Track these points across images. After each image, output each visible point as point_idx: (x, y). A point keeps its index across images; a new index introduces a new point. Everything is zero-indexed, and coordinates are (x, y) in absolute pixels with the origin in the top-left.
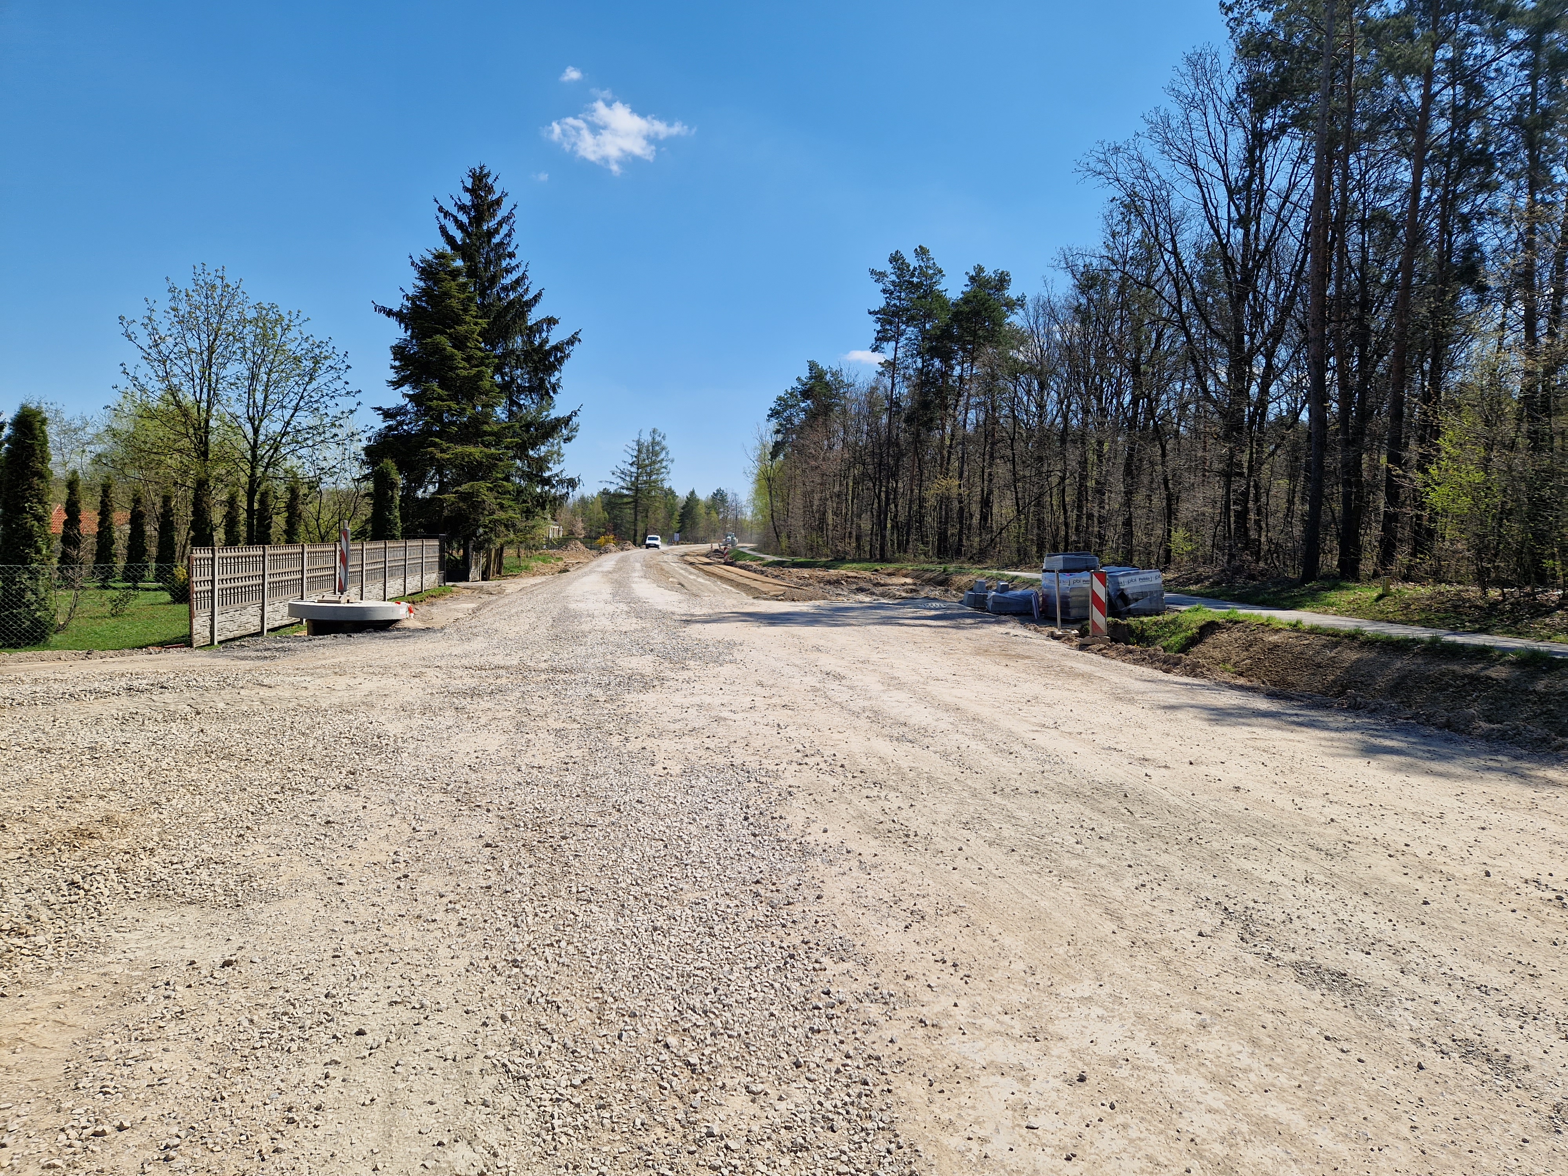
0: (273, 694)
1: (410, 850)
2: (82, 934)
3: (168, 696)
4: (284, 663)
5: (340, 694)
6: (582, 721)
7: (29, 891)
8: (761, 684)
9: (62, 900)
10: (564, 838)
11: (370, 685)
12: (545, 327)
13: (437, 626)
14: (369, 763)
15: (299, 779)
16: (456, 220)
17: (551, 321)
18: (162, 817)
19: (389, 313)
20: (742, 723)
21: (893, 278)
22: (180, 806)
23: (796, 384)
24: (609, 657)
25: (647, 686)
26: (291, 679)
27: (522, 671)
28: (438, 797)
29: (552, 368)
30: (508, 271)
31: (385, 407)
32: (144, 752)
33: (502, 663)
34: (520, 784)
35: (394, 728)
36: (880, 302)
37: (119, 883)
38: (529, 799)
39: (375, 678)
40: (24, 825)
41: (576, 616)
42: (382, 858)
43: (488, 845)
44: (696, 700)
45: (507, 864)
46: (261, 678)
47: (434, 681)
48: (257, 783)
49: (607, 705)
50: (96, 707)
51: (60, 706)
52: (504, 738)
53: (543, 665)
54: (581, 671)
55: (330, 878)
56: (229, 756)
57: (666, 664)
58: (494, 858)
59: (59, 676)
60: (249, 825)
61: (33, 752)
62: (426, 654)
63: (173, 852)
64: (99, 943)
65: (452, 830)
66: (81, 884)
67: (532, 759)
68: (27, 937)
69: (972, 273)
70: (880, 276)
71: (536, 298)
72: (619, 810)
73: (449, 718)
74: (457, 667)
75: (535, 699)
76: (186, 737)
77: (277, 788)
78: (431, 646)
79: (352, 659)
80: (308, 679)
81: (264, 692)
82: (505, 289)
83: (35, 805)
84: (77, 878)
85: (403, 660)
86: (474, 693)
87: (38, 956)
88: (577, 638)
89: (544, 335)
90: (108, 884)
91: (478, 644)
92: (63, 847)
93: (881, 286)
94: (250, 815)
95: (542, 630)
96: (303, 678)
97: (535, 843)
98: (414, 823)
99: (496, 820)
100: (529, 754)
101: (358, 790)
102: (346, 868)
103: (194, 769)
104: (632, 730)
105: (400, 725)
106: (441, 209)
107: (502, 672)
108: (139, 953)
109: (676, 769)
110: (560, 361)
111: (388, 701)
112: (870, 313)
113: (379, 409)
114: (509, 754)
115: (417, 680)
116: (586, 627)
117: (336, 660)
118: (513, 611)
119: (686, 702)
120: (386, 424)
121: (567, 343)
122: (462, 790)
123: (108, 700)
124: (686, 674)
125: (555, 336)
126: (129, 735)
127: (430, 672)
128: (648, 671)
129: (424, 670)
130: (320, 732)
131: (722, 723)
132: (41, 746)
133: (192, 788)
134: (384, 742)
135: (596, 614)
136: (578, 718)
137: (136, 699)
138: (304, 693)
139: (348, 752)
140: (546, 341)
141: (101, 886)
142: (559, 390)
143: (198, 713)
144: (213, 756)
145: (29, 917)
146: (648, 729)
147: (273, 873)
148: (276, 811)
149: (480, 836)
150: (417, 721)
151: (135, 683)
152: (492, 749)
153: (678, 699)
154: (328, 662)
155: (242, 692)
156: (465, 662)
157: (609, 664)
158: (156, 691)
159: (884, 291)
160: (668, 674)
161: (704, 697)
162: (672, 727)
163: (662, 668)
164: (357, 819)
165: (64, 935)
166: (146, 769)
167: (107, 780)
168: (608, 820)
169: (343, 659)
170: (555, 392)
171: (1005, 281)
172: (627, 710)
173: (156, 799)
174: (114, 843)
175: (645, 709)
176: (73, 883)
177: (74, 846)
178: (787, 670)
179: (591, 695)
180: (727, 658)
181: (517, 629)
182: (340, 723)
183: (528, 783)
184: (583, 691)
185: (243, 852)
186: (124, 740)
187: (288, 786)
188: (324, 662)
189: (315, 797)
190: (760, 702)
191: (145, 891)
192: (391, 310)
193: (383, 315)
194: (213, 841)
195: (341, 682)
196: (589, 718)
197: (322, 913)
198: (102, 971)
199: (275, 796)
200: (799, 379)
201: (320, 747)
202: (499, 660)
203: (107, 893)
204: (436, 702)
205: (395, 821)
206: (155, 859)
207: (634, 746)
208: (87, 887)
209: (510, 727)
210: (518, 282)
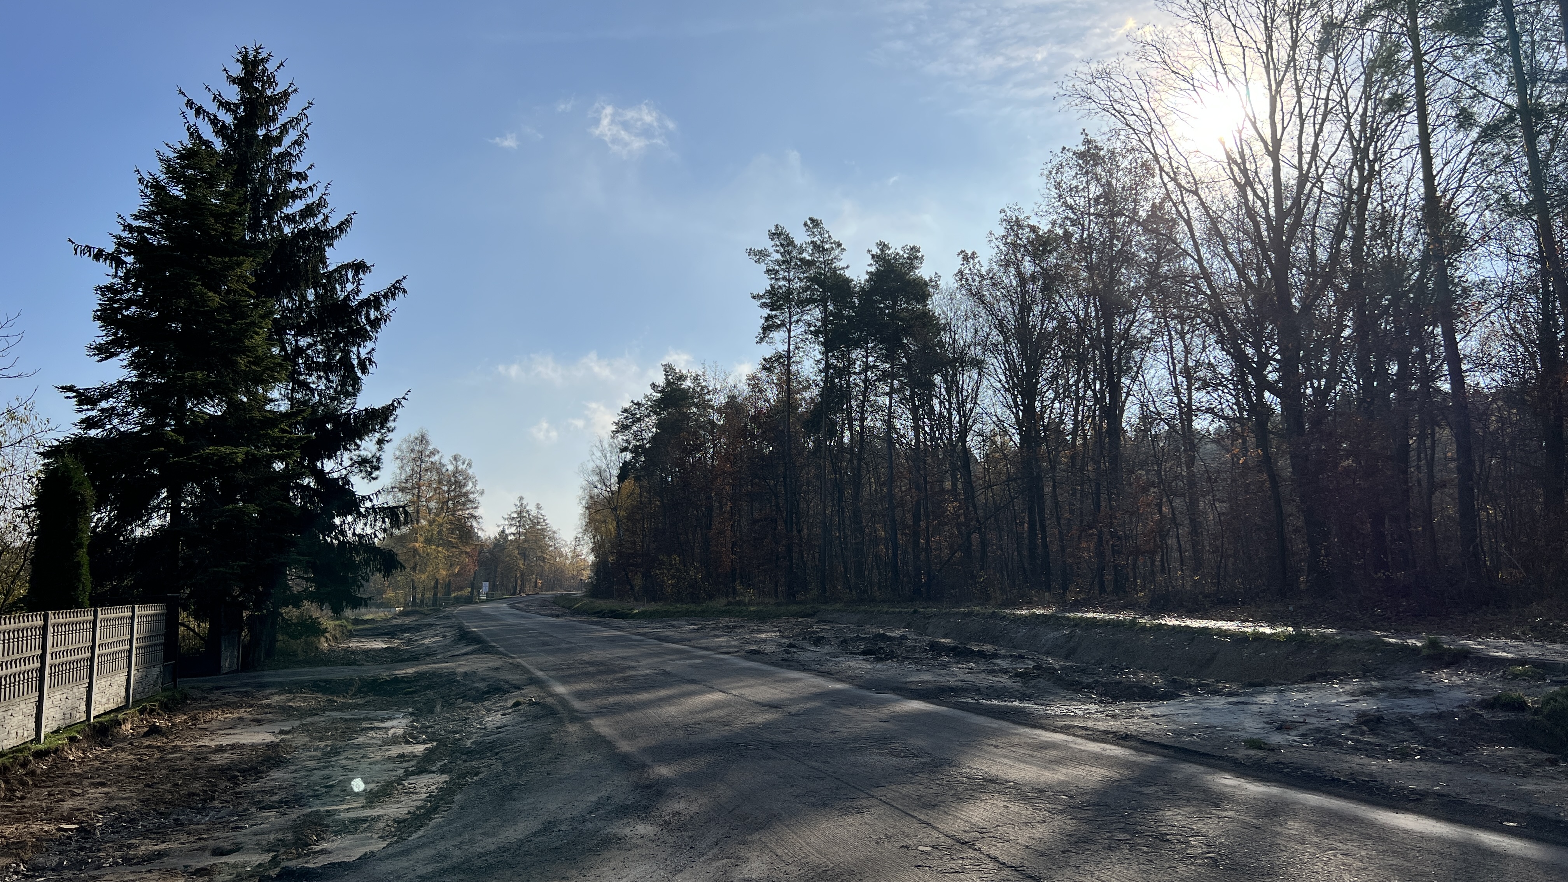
12: (350, 275)
17: (360, 267)
36: (764, 284)
69: (876, 251)
70: (760, 255)
71: (343, 226)
82: (290, 219)
89: (350, 287)
93: (763, 267)
106: (190, 104)
110: (375, 324)
112: (754, 297)
113: (70, 389)
120: (83, 416)
121: (386, 296)
125: (370, 286)
140: (357, 292)
142: (371, 369)
159: (768, 271)
171: (916, 258)
192: (101, 251)
200: (654, 386)
210: (309, 211)
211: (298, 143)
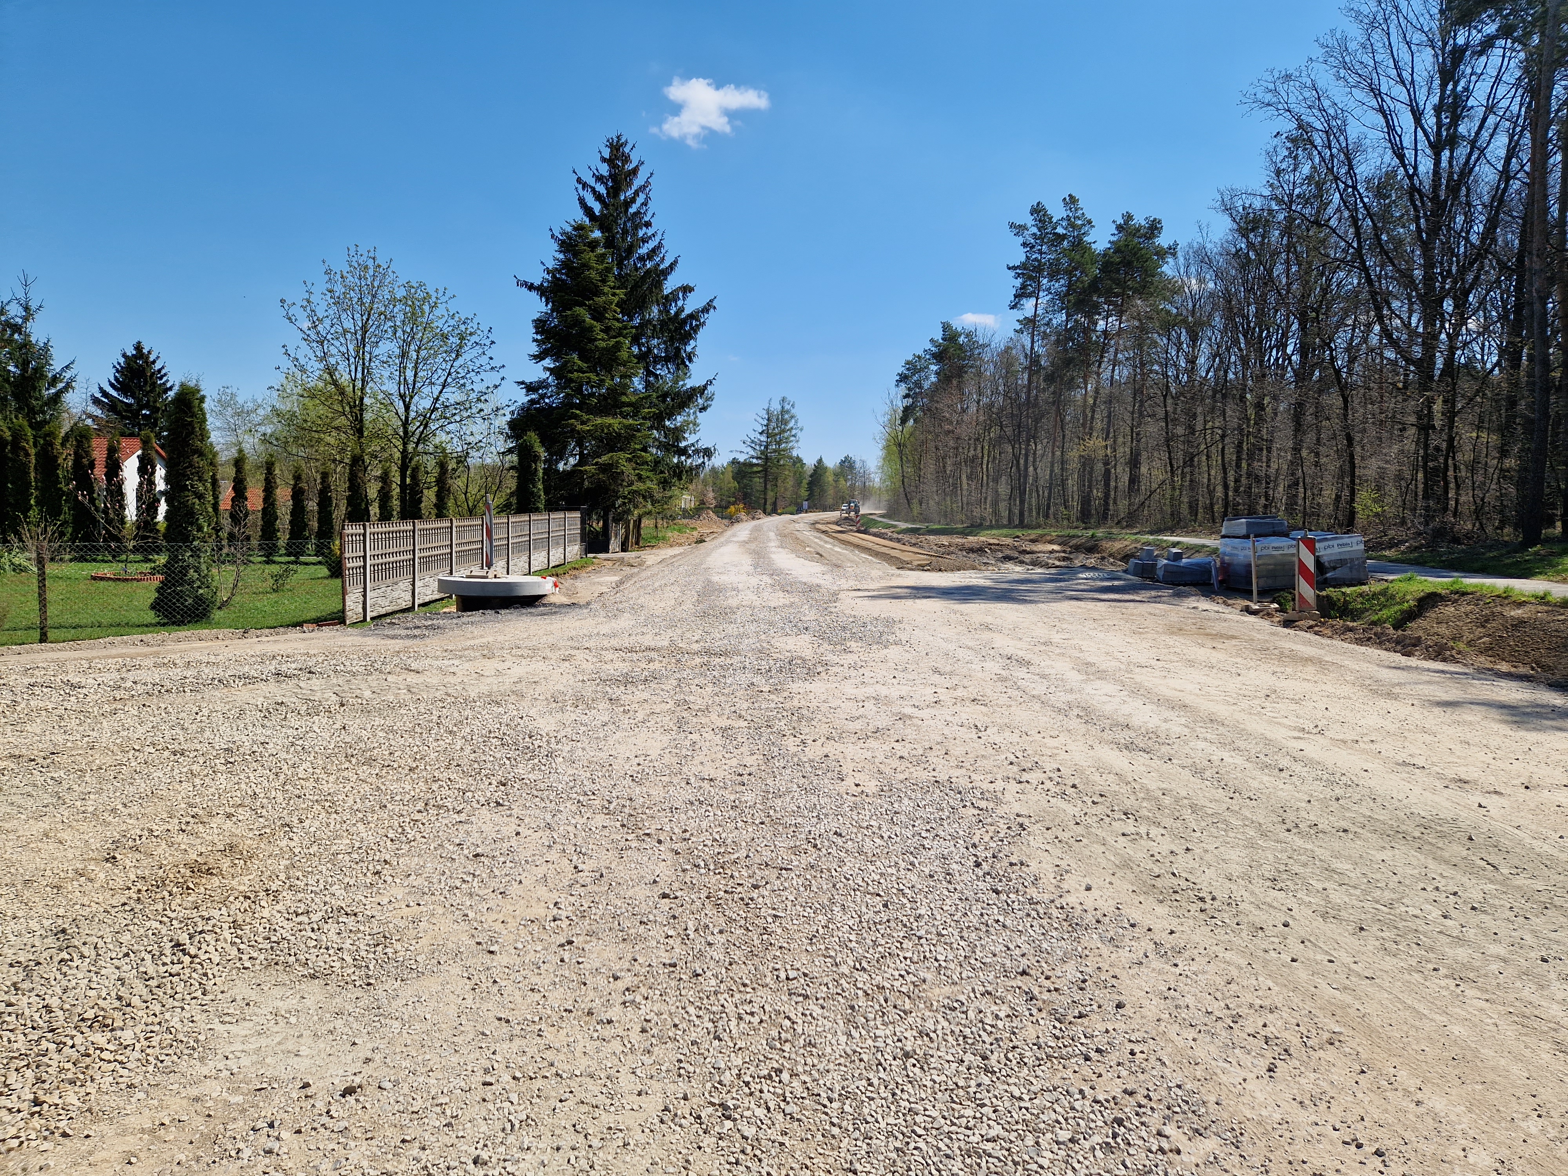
0: (421, 680)
1: (572, 899)
2: (178, 1026)
3: (316, 683)
4: (434, 644)
5: (489, 680)
6: (749, 718)
7: (127, 955)
8: (936, 671)
9: (162, 969)
10: (756, 887)
11: (518, 671)
12: (681, 295)
13: (582, 602)
14: (521, 770)
15: (445, 792)
16: (593, 190)
17: (687, 289)
18: (292, 844)
19: (531, 287)
20: (931, 722)
21: (1034, 230)
22: (313, 829)
23: (929, 346)
24: (763, 637)
25: (811, 674)
26: (439, 663)
27: (674, 652)
28: (600, 820)
29: (687, 337)
30: (645, 240)
31: (528, 381)
32: (283, 755)
33: (652, 644)
34: (692, 803)
35: (546, 725)
36: (1019, 256)
37: (233, 944)
38: (704, 825)
39: (524, 662)
40: (138, 856)
41: (721, 590)
42: (539, 911)
43: (665, 896)
44: (870, 691)
45: (691, 925)
46: (409, 661)
47: (585, 665)
48: (398, 798)
49: (772, 697)
50: (243, 694)
51: (208, 692)
52: (666, 738)
53: (696, 647)
54: (738, 653)
55: (479, 943)
56: (370, 761)
57: (825, 645)
58: (674, 917)
59: (212, 659)
60: (388, 857)
61: (166, 753)
62: (574, 633)
63: (300, 896)
64: (197, 1041)
65: (621, 872)
66: (187, 947)
67: (700, 768)
68: (112, 1030)
69: (1120, 221)
70: (1019, 229)
71: (672, 267)
72: (815, 846)
73: (602, 713)
74: (607, 649)
75: (693, 688)
76: (326, 735)
77: (420, 805)
78: (578, 623)
79: (500, 638)
80: (456, 662)
81: (412, 678)
82: (642, 259)
83: (155, 827)
84: (184, 938)
85: (551, 640)
86: (627, 681)
87: (121, 1063)
88: (727, 614)
89: (680, 303)
90: (220, 944)
91: (625, 622)
92: (175, 889)
93: (1021, 240)
94: (389, 843)
95: (688, 605)
96: (451, 662)
97: (722, 893)
98: (575, 858)
99: (670, 856)
100: (696, 761)
101: (510, 808)
102: (498, 927)
103: (332, 779)
104: (807, 730)
105: (552, 721)
106: (579, 180)
107: (653, 654)
108: (245, 1061)
109: (871, 787)
110: (696, 329)
111: (539, 689)
112: (1009, 268)
113: (522, 383)
114: (675, 760)
115: (567, 664)
116: (733, 602)
117: (485, 640)
118: (657, 584)
119: (861, 693)
120: (529, 398)
121: (703, 311)
122: (627, 810)
123: (256, 686)
124: (850, 659)
125: (691, 305)
126: (269, 733)
127: (580, 655)
128: (808, 654)
129: (573, 652)
130: (468, 730)
131: (908, 722)
132: (177, 747)
133: (327, 804)
134: (537, 743)
135: (740, 586)
136: (743, 713)
137: (284, 686)
138: (451, 679)
139: (498, 755)
140: (682, 310)
141: (211, 949)
142: (694, 360)
143: (342, 705)
144: (354, 760)
145: (119, 998)
146: (824, 729)
147: (412, 933)
148: (418, 836)
149: (655, 882)
150: (570, 716)
151: (284, 668)
152: (654, 753)
153: (849, 689)
154: (477, 642)
155: (390, 678)
156: (614, 642)
157: (765, 645)
158: (304, 676)
159: (1024, 245)
160: (830, 657)
161: (878, 687)
162: (852, 726)
163: (822, 650)
164: (510, 851)
165: (156, 1028)
166: (282, 776)
167: (238, 794)
168: (805, 860)
169: (491, 639)
170: (690, 360)
171: (1156, 228)
172: (795, 703)
173: (287, 820)
174: (234, 883)
175: (814, 704)
176: (178, 945)
177: (188, 888)
178: (960, 653)
179: (753, 684)
180: (892, 638)
181: (663, 605)
182: (489, 718)
183: (701, 803)
184: (744, 678)
185: (378, 899)
186: (262, 739)
187: (432, 802)
188: (472, 642)
189: (463, 817)
190: (943, 695)
191: (262, 957)
192: (532, 284)
193: (525, 290)
194: (346, 880)
195: (490, 666)
196: (755, 712)
197: (469, 1002)
198: (194, 1092)
199: (418, 816)
200: (932, 340)
201: (468, 749)
202: (648, 640)
203: (216, 959)
204: (589, 691)
205: (553, 855)
206: (278, 907)
207: (814, 752)
208: (193, 951)
209: (671, 724)
210: (654, 251)
211: (645, 204)
